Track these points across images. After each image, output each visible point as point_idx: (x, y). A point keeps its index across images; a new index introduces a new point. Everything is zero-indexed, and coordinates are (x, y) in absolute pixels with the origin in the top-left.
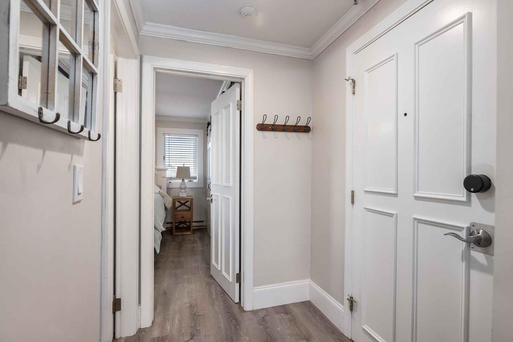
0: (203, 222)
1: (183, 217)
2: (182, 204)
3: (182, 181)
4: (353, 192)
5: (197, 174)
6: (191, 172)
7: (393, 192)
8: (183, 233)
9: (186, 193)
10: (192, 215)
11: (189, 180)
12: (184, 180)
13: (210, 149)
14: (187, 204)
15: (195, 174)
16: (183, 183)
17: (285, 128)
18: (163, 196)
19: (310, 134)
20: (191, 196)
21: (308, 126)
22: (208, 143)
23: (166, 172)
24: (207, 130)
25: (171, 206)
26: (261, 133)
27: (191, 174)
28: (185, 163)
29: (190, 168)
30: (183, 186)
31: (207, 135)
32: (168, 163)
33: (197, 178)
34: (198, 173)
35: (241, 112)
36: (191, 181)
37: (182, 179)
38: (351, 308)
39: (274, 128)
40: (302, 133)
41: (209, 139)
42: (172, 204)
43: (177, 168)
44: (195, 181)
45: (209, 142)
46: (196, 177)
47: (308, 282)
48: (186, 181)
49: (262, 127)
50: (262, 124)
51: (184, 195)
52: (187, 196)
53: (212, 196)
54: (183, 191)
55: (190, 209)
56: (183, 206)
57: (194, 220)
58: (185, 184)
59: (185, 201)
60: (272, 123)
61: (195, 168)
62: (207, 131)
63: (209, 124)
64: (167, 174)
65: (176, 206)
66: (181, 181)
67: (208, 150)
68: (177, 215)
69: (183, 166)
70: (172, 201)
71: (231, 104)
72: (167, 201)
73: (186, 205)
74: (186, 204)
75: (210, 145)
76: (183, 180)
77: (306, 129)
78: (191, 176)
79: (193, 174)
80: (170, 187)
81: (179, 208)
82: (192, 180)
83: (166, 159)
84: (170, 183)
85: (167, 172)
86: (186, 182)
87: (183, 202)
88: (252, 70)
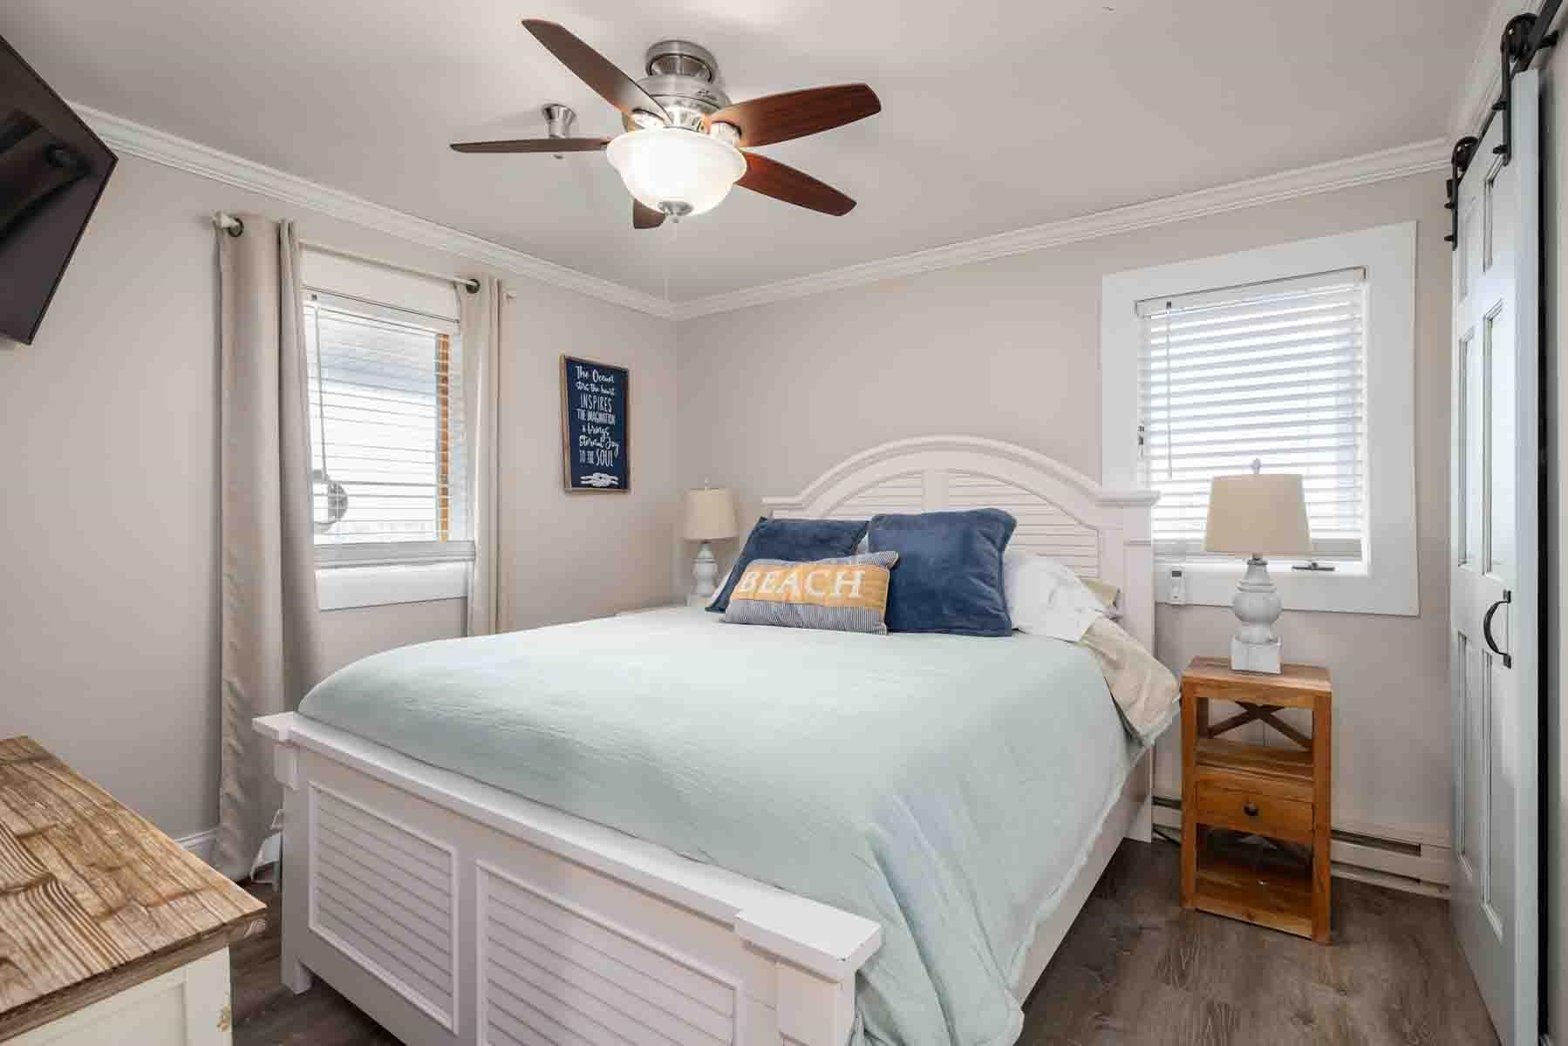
0: (1415, 849)
1: (1251, 813)
3: (1249, 572)
5: (1362, 525)
6: (1311, 510)
8: (1254, 911)
9: (1275, 649)
11: (1305, 563)
12: (1264, 564)
15: (1345, 523)
16: (1255, 580)
18: (1114, 657)
20: (1318, 671)
23: (1148, 514)
24: (1453, 206)
25: (1165, 726)
27: (1312, 524)
28: (1264, 459)
29: (1306, 484)
30: (1253, 604)
31: (1453, 238)
32: (1164, 464)
33: (1366, 550)
34: (1372, 519)
36: (1314, 567)
37: (1248, 553)
42: (1178, 709)
43: (1208, 487)
44: (1348, 567)
46: (1356, 542)
48: (1278, 566)
51: (1264, 662)
52: (1288, 671)
54: (1257, 632)
56: (1257, 723)
58: (1267, 586)
59: (1270, 699)
61: (1347, 483)
62: (1449, 213)
64: (1155, 526)
66: (1241, 566)
68: (1207, 783)
69: (1250, 472)
70: (1179, 697)
72: (1139, 693)
73: (1278, 724)
76: (1257, 562)
78: (1312, 535)
79: (1331, 524)
80: (1178, 594)
81: (1233, 735)
82: (1321, 563)
83: (1154, 440)
84: (1177, 574)
85: (1156, 512)
86: (1282, 577)
87: (1254, 699)
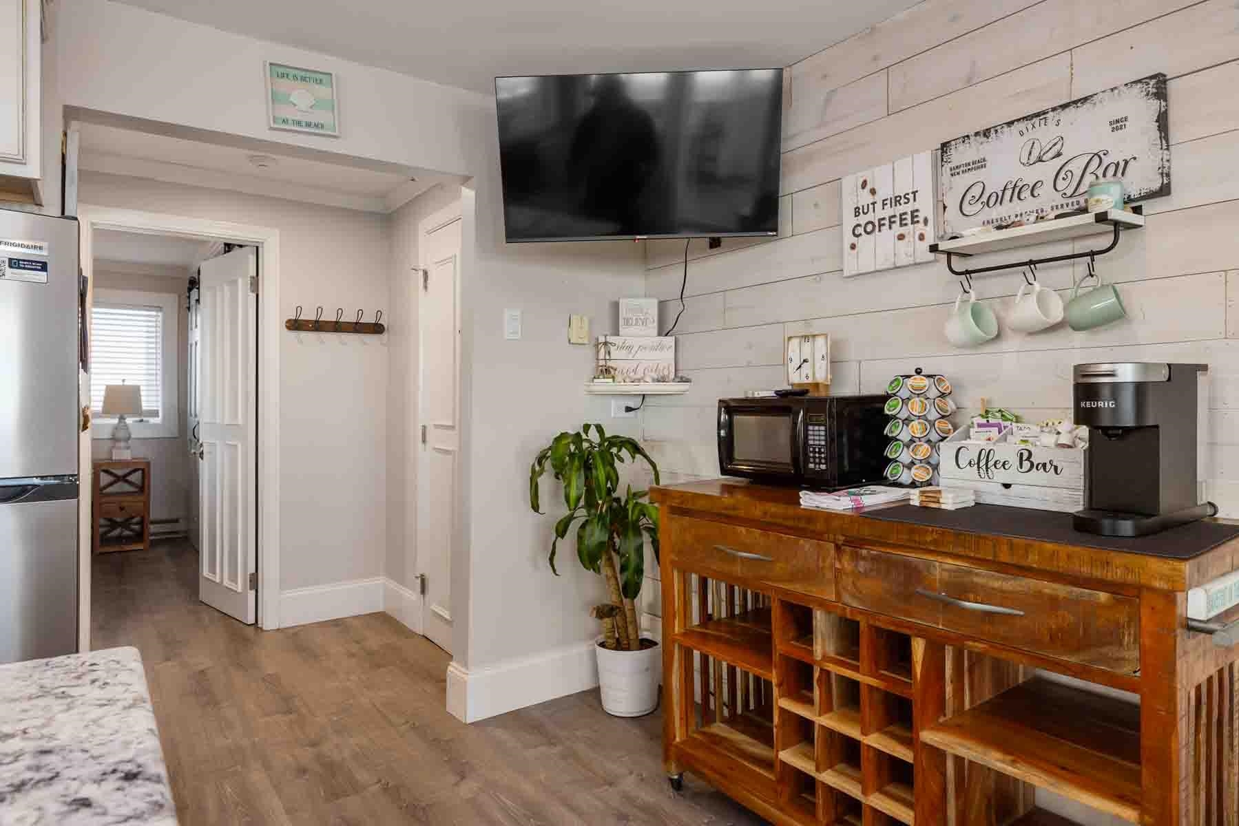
0: (177, 521)
1: (121, 509)
2: (118, 479)
3: (120, 422)
4: (424, 427)
5: (160, 404)
6: (143, 398)
7: (450, 423)
8: (123, 546)
9: (129, 451)
10: (147, 505)
11: (138, 419)
12: (124, 419)
13: (196, 344)
14: (132, 478)
15: (155, 404)
16: (121, 426)
17: (337, 327)
19: (385, 336)
20: (146, 458)
21: (380, 324)
22: (191, 329)
24: (189, 297)
26: (293, 335)
27: (143, 404)
28: (127, 377)
29: (142, 388)
30: (121, 434)
31: (189, 309)
33: (160, 414)
34: (164, 402)
35: (257, 296)
36: (142, 421)
37: (118, 416)
38: (423, 591)
39: (318, 326)
40: (368, 335)
41: (194, 318)
44: (153, 420)
45: (194, 325)
46: (157, 411)
47: (381, 580)
48: (129, 420)
49: (295, 325)
50: (296, 321)
51: (126, 455)
52: (133, 459)
53: (201, 445)
54: (122, 444)
55: (143, 488)
56: (120, 484)
57: (152, 517)
58: (125, 428)
59: (127, 471)
60: (314, 318)
61: (153, 388)
62: (188, 300)
63: (194, 283)
65: (102, 483)
66: (116, 421)
67: (191, 346)
68: (105, 503)
69: (120, 383)
71: (240, 281)
73: (127, 481)
74: (129, 478)
75: (196, 335)
76: (122, 418)
77: (377, 329)
78: (143, 408)
81: (111, 490)
82: (145, 419)
86: (131, 424)
87: (120, 472)
88: (277, 231)
